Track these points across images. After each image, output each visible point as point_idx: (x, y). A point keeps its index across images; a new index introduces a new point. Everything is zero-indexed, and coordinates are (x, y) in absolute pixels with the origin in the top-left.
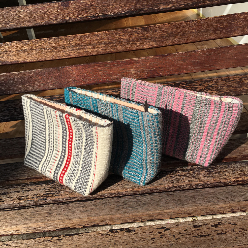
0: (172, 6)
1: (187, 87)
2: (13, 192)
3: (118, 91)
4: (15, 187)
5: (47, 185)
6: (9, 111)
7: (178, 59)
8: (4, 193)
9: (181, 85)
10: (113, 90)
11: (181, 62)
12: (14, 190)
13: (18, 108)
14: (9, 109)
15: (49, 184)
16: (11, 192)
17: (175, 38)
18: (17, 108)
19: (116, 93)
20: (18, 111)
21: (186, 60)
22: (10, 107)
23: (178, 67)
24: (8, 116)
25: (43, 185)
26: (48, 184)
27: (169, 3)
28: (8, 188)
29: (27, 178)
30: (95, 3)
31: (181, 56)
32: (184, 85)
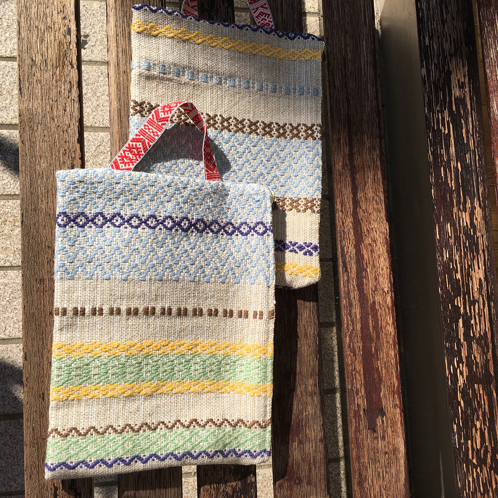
3: (482, 295)
6: (439, 7)
10: (484, 284)
13: (444, 29)
14: (443, 6)
18: (446, 25)
19: (476, 290)
20: (438, 32)
22: (447, 8)
24: (428, 9)
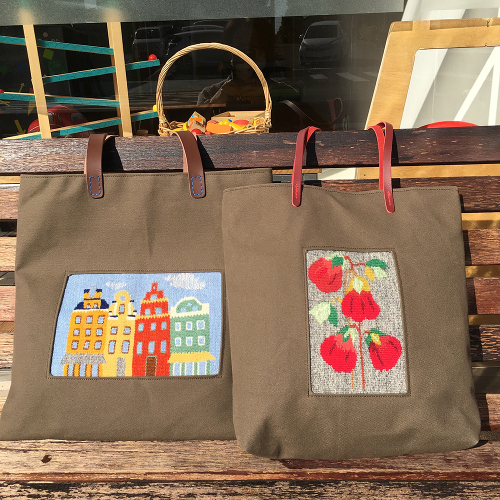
0: (475, 205)
1: (495, 337)
2: (205, 494)
4: (205, 486)
5: (262, 487)
7: (481, 289)
8: (190, 494)
9: (485, 333)
11: (487, 294)
12: (205, 491)
15: (266, 487)
16: (201, 494)
17: (478, 254)
21: (495, 292)
23: (481, 301)
25: (256, 487)
26: (264, 487)
27: (471, 200)
28: (193, 485)
29: (222, 471)
30: (351, 189)
31: (487, 284)
32: (491, 333)
